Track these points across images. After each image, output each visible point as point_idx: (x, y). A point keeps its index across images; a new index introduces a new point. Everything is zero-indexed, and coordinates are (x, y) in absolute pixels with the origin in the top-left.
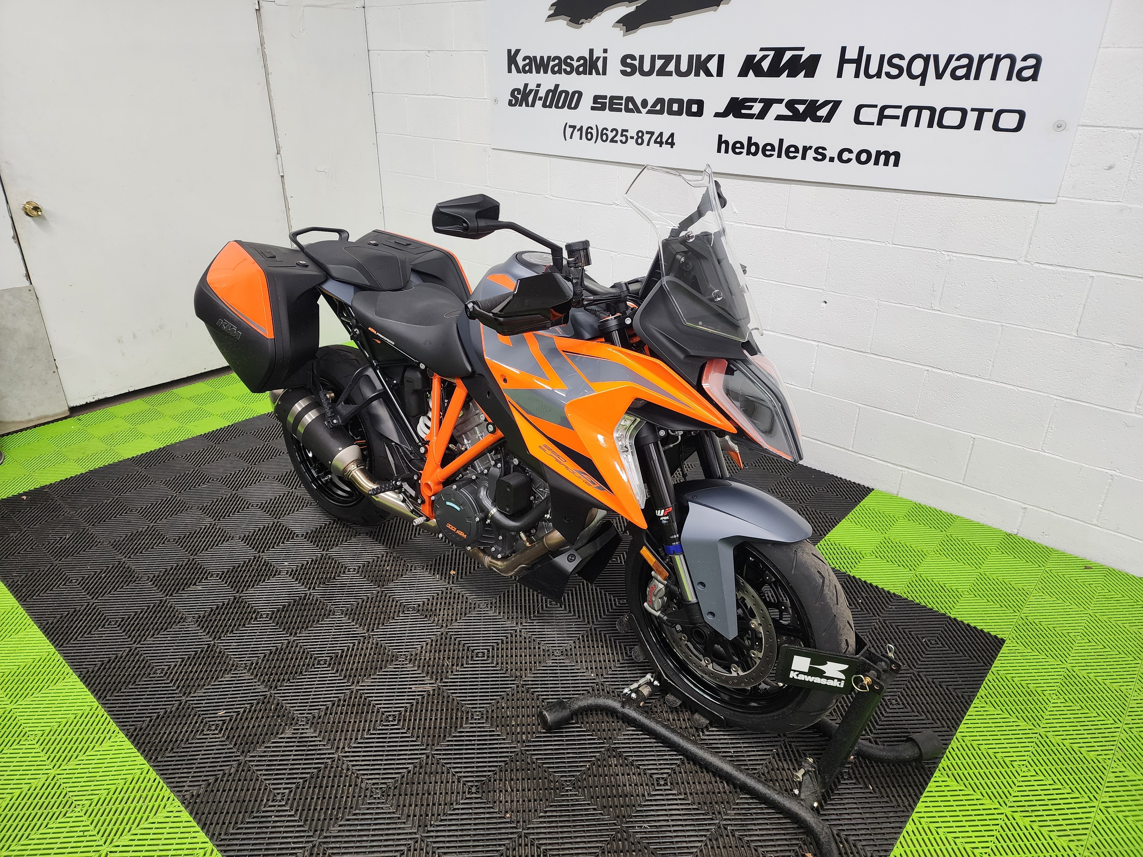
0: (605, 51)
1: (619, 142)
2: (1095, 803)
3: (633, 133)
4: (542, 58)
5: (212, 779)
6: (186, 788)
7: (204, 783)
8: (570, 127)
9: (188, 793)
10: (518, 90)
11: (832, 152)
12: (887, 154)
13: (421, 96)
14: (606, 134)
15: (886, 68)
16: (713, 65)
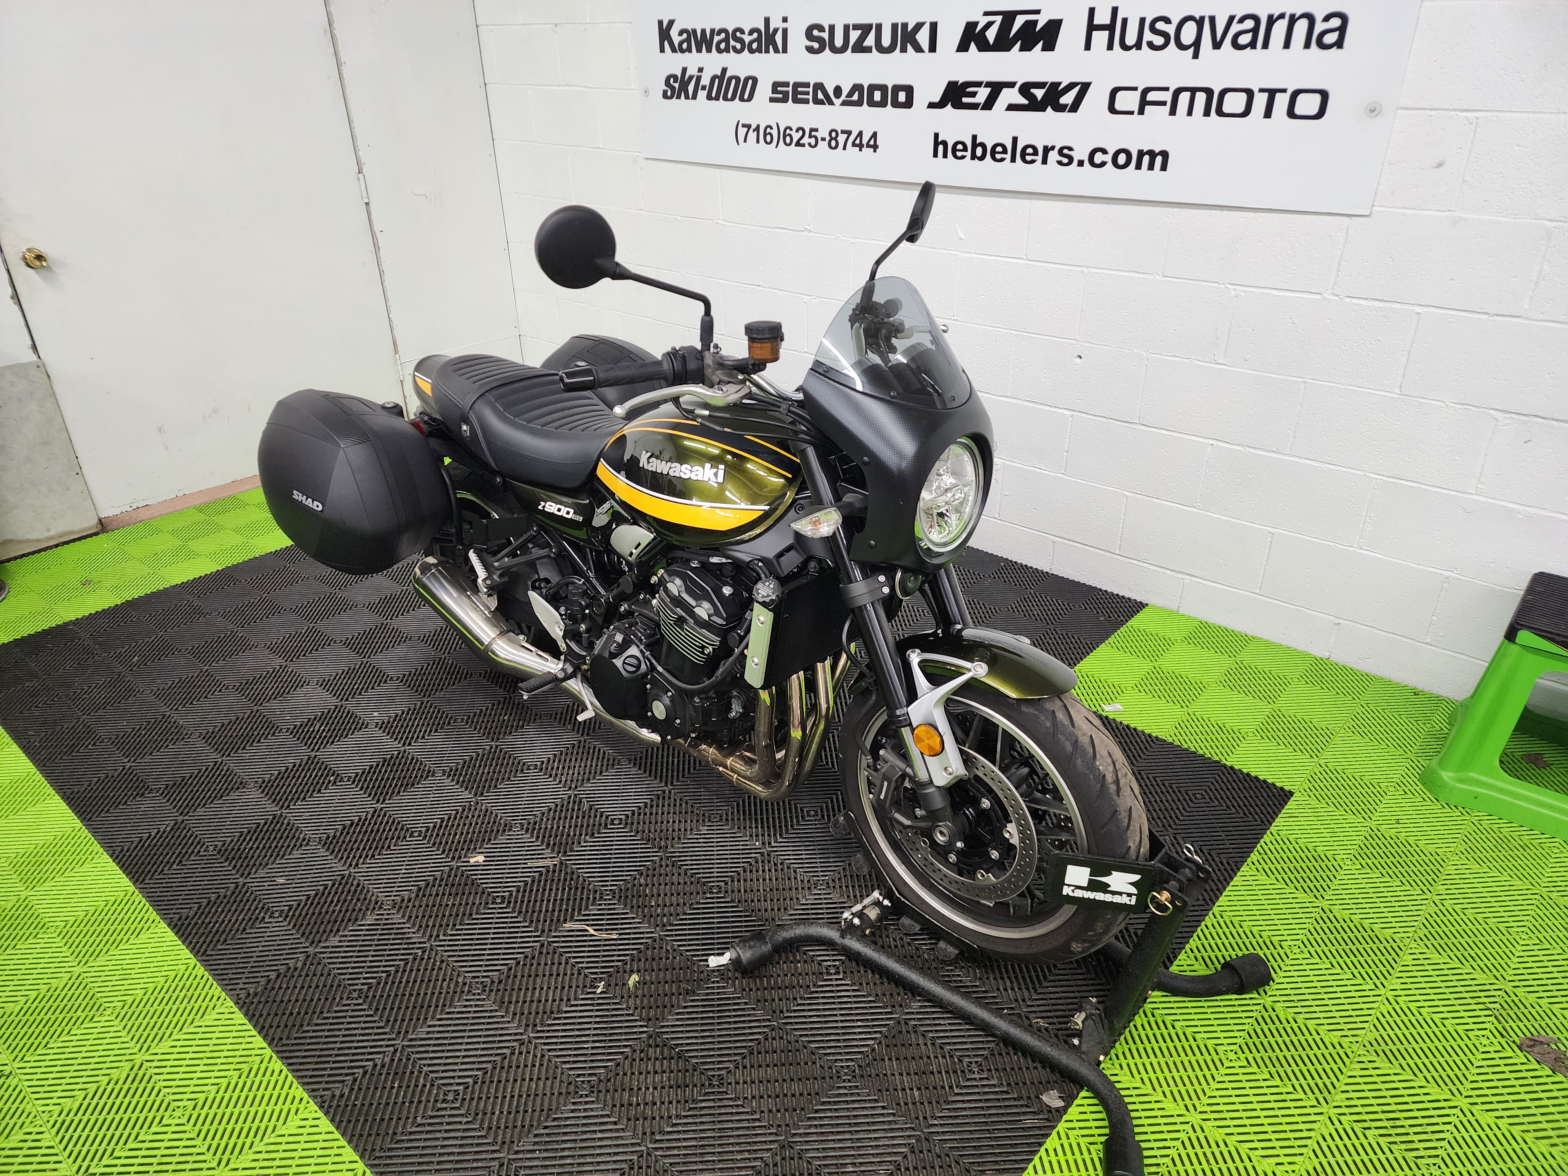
0: (785, 20)
1: (807, 145)
2: (1382, 991)
3: (823, 133)
4: (703, 31)
5: (273, 975)
6: (241, 986)
7: (263, 979)
8: (744, 126)
9: (244, 991)
10: (675, 77)
11: (1081, 153)
12: (1152, 154)
13: (549, 88)
14: (790, 136)
15: (1148, 36)
16: (923, 37)
